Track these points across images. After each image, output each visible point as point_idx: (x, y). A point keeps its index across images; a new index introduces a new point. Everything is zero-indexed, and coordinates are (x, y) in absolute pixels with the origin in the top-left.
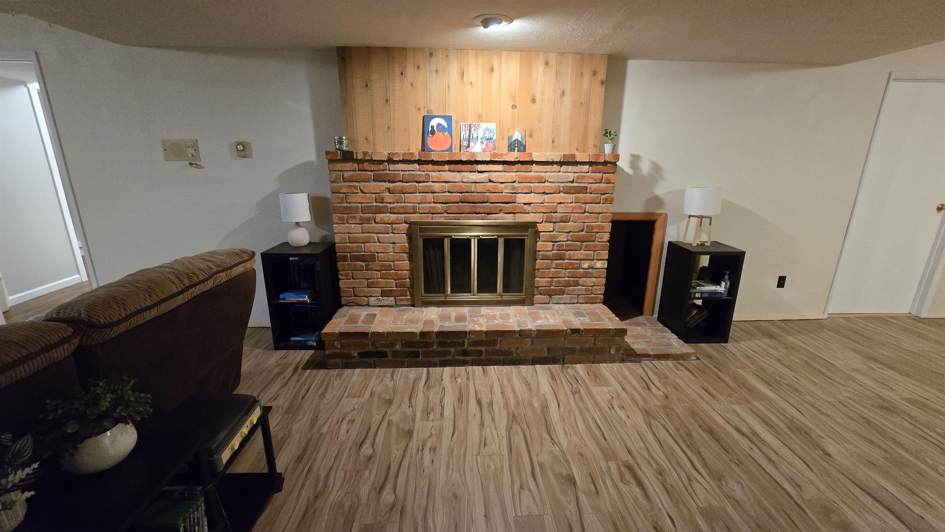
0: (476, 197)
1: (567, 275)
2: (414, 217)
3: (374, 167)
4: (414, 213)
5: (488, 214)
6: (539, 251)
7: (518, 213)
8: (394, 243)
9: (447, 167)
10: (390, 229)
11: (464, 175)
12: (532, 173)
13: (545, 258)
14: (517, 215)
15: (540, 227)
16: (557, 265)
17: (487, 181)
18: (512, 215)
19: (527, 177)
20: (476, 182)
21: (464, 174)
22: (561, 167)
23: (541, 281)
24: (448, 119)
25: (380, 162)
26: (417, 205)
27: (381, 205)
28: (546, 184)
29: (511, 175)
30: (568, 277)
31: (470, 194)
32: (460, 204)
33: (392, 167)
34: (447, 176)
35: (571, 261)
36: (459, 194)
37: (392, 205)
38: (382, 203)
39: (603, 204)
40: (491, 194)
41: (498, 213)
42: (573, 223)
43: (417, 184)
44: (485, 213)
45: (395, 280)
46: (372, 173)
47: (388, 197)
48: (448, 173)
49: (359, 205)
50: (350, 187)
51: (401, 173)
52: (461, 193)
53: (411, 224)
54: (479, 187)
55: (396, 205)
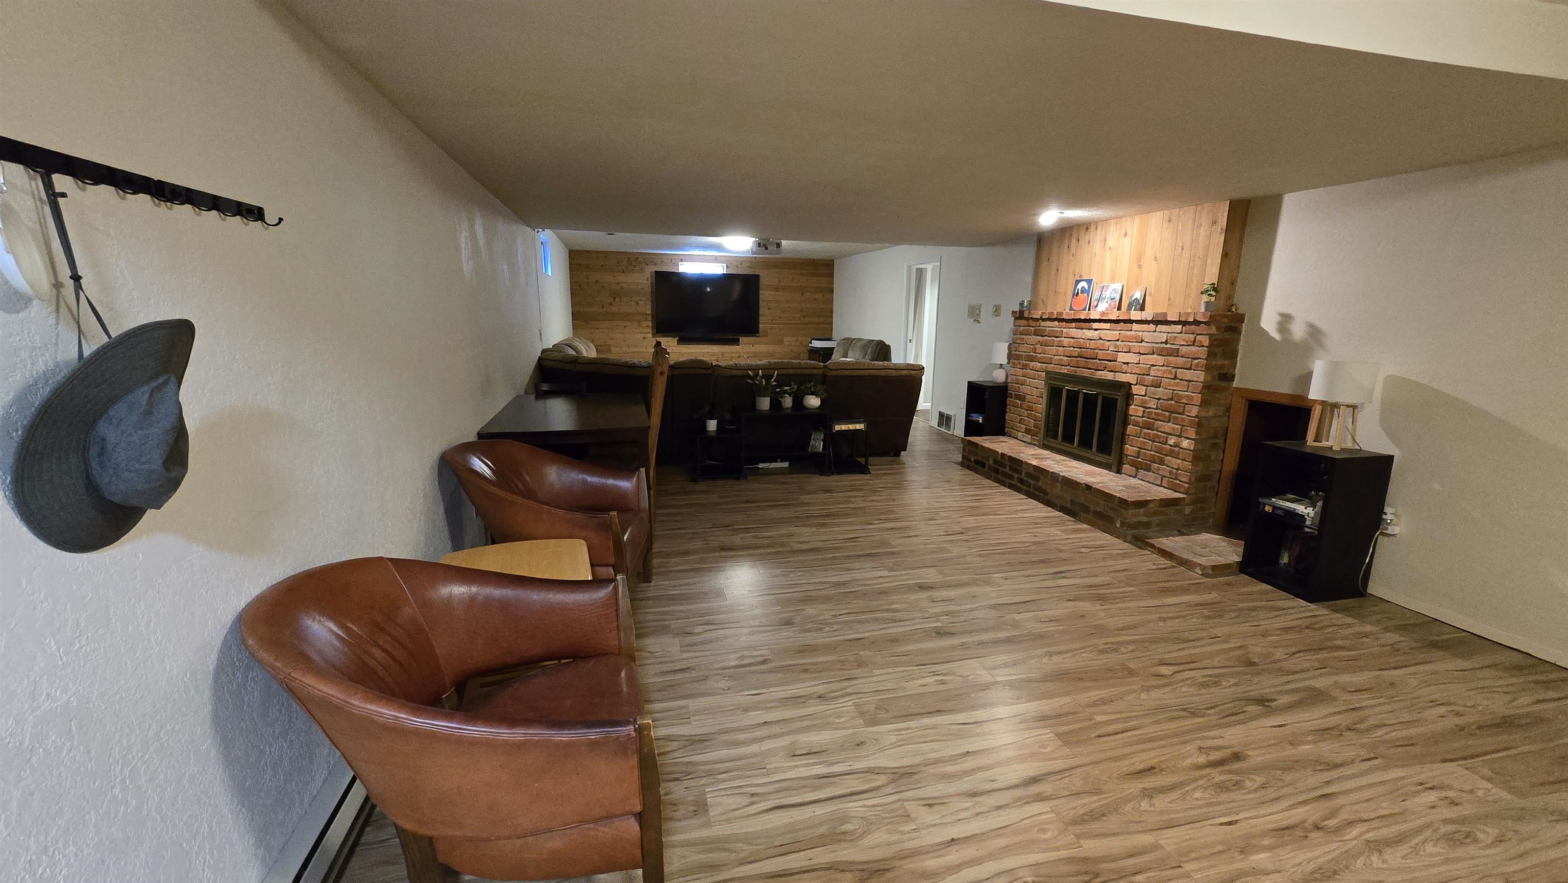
0: (1088, 353)
1: (1153, 449)
2: (1051, 367)
3: (1034, 324)
4: (1051, 364)
5: (1097, 370)
6: (1132, 416)
7: (1118, 372)
8: (1037, 388)
9: (1074, 324)
10: (1037, 376)
11: (1084, 333)
12: (1132, 333)
13: (1136, 424)
14: (1117, 373)
15: (1135, 389)
16: (1145, 434)
17: (1098, 338)
18: (1113, 373)
19: (1126, 336)
20: (1091, 340)
21: (1084, 331)
22: (1157, 326)
23: (1130, 449)
24: (1089, 282)
25: (1037, 320)
26: (1053, 356)
27: (1034, 354)
28: (1144, 344)
29: (1115, 334)
30: (1155, 452)
31: (1085, 350)
32: (1079, 359)
33: (1043, 324)
34: (1074, 332)
35: (1159, 433)
36: (1079, 350)
37: (1040, 355)
38: (1035, 353)
39: (1194, 370)
40: (1100, 351)
41: (1103, 370)
42: (1163, 390)
43: (1055, 339)
44: (1094, 369)
45: (1035, 420)
46: (1033, 329)
47: (1039, 348)
48: (1075, 329)
49: (1024, 353)
50: (1021, 338)
51: (1048, 329)
52: (1080, 348)
53: (1047, 373)
54: (1092, 344)
55: (1042, 355)
